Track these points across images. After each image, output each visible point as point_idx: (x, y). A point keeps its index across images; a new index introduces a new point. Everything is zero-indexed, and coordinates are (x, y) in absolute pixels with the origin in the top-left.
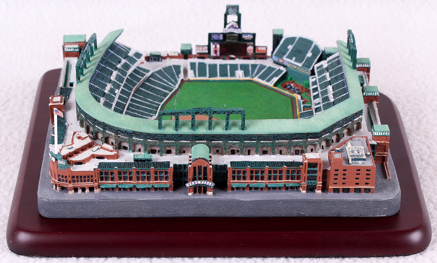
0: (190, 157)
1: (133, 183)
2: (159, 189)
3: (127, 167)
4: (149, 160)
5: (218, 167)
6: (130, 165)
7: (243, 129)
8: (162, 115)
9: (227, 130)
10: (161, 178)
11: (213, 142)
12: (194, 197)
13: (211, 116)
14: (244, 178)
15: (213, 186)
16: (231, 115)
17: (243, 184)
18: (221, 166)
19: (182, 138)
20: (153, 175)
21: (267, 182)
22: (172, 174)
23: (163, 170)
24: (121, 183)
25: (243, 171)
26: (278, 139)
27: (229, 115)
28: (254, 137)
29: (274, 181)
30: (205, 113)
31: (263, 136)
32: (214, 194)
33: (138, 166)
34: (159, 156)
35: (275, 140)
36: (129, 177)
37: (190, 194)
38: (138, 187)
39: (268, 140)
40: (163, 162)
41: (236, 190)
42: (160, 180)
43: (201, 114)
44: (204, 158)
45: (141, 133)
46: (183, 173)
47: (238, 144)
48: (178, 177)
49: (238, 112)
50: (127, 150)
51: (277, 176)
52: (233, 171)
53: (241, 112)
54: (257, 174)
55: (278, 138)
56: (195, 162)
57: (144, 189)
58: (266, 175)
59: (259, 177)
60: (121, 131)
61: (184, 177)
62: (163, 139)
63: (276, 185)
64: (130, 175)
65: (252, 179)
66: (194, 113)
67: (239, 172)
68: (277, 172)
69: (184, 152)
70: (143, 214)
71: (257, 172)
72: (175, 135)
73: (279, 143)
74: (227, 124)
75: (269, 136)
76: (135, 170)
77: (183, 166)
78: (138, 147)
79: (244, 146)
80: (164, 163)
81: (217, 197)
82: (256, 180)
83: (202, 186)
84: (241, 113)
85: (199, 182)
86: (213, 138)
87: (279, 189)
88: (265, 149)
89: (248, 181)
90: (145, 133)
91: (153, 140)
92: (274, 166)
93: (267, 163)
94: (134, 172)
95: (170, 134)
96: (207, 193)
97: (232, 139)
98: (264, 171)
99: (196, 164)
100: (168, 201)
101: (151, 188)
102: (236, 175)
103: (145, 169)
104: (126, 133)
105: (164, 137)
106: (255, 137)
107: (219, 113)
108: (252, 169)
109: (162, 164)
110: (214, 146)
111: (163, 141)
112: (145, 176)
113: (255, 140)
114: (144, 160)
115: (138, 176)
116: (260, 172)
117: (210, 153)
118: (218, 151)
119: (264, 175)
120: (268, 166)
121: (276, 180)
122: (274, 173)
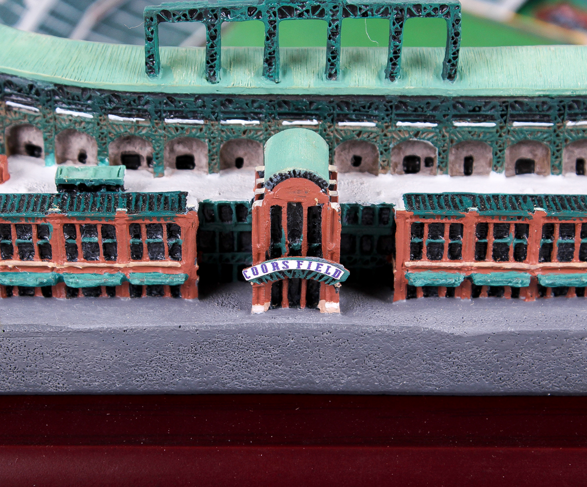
0: (261, 175)
1: (53, 269)
2: (150, 293)
3: (31, 209)
4: (114, 187)
5: (360, 215)
6: (44, 202)
7: (451, 77)
8: (160, 19)
9: (392, 77)
10: (156, 251)
11: (340, 124)
12: (273, 321)
13: (337, 27)
14: (455, 255)
15: (344, 280)
16: (409, 24)
17: (450, 274)
18: (370, 209)
19: (231, 107)
20: (124, 240)
21: (537, 269)
22: (193, 234)
23: (159, 218)
24: (11, 269)
25: (451, 226)
26: (576, 115)
27: (399, 20)
28: (488, 107)
29: (561, 265)
30: (313, 13)
31: (521, 104)
32: (344, 309)
33: (71, 205)
34: (149, 176)
35: (563, 120)
36: (39, 245)
37: (258, 309)
38: (72, 281)
39: (537, 118)
40: (161, 194)
41: (425, 296)
42: (152, 259)
43: (301, 15)
44: (310, 174)
45: (84, 90)
46: (236, 235)
47: (431, 132)
48: (218, 250)
49: (435, 10)
50: (38, 156)
51: (573, 245)
52: (414, 225)
53: (445, 10)
54: (501, 237)
55: (577, 111)
56: (279, 188)
57: (94, 292)
58: (534, 242)
59: (508, 250)
60: (16, 86)
61: (240, 250)
62: (165, 112)
63: (569, 278)
64: (41, 238)
65: (481, 255)
66: (274, 13)
67: (437, 230)
68: (574, 231)
69: (239, 163)
70: (92, 381)
71: (501, 230)
72: (205, 98)
73: (576, 130)
74: (395, 58)
75: (544, 103)
76: (60, 218)
77: (233, 208)
78: (78, 143)
79: (452, 141)
80: (166, 198)
81: (356, 321)
82: (495, 260)
83: (300, 280)
84: (448, 14)
85: (293, 264)
86: (341, 109)
87: (578, 295)
88: (525, 153)
89: (468, 264)
90: (99, 90)
91: (130, 116)
92: (564, 207)
93: (538, 200)
94: (55, 226)
95: (187, 95)
96: (319, 306)
97: (409, 115)
98: (528, 226)
99: (283, 196)
100: (180, 334)
101: (118, 286)
102: (426, 240)
103: (95, 216)
104: (33, 91)
105: (166, 104)
106: (494, 107)
107: (365, 15)
108: (485, 216)
109: (159, 200)
110: (345, 141)
111: (162, 119)
112: (97, 244)
113: (491, 118)
114: (93, 186)
115: (70, 241)
116: (513, 229)
117: (331, 162)
118: (357, 161)
119: (526, 241)
120: (542, 207)
121: (569, 260)
122: (562, 235)
